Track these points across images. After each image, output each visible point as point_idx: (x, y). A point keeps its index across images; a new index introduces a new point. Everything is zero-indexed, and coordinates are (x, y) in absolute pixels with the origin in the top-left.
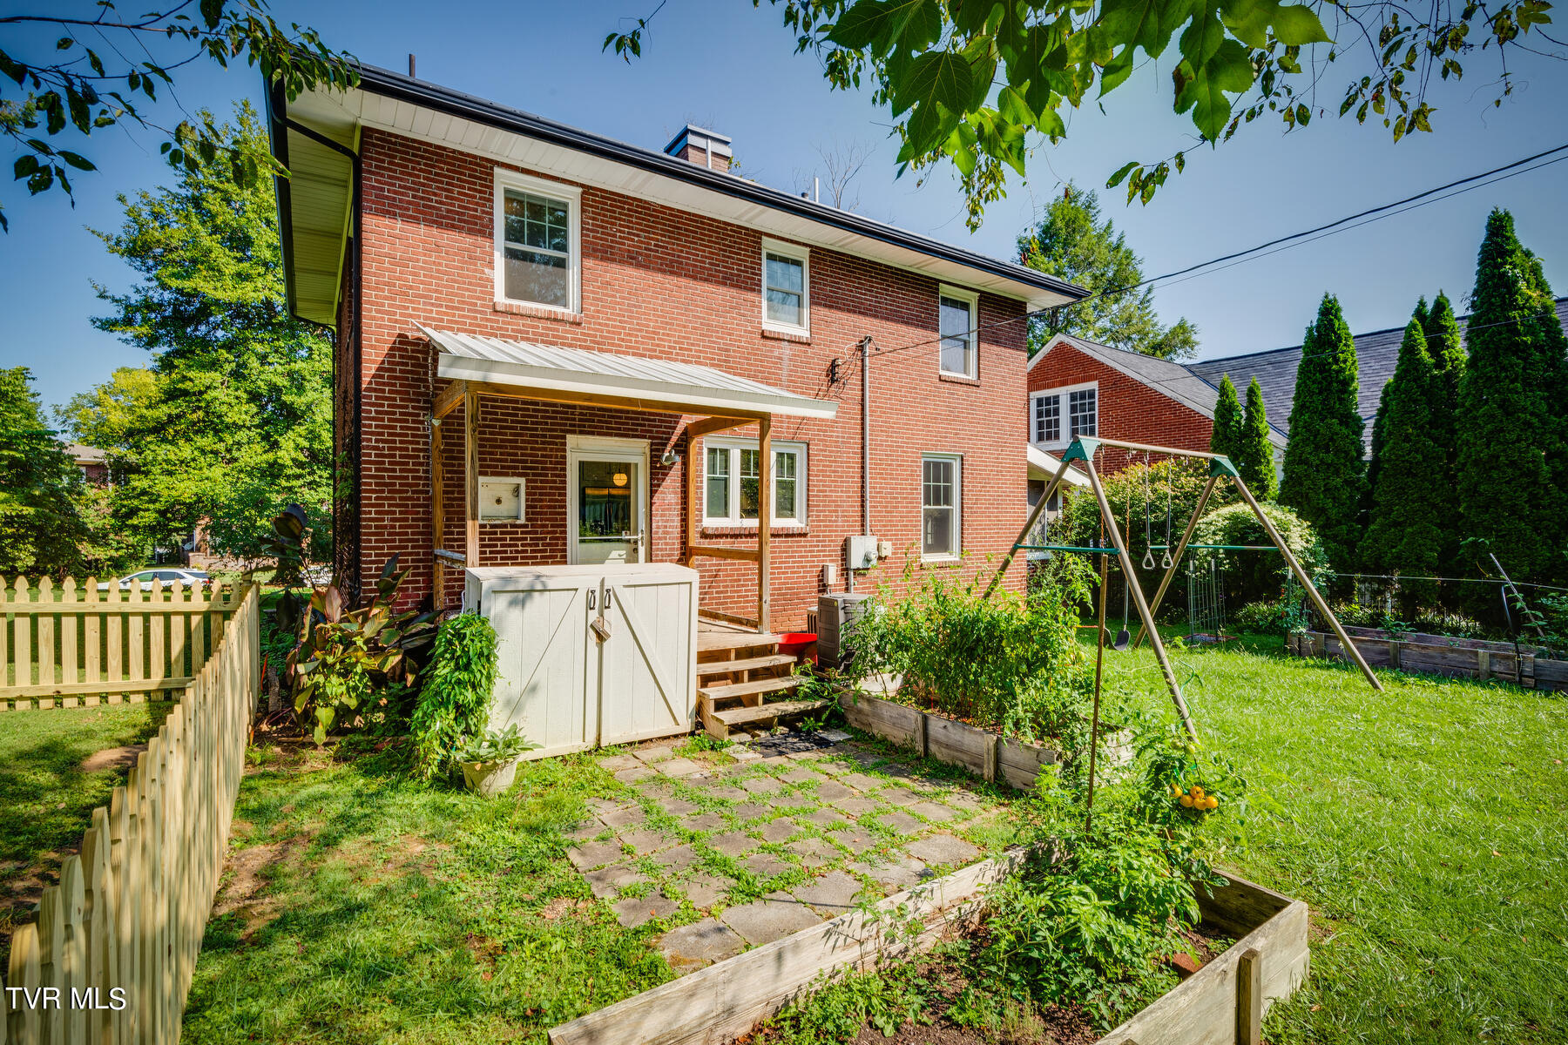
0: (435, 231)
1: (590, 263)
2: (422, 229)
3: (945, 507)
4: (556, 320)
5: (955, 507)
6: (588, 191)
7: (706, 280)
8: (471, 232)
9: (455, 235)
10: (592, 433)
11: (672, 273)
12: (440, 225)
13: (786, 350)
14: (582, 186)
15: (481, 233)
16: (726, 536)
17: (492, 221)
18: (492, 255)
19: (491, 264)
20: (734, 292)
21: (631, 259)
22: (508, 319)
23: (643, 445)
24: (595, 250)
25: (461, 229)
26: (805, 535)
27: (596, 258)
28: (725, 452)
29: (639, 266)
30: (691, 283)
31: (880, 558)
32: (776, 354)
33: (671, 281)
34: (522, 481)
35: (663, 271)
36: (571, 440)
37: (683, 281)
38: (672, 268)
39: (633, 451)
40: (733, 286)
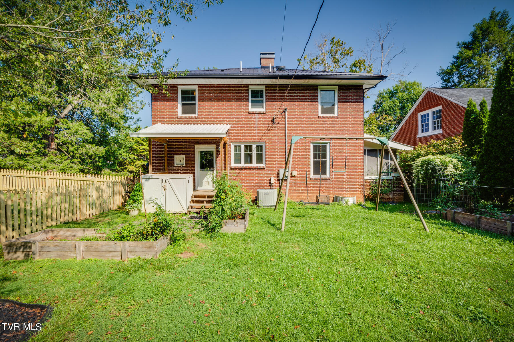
0: (166, 103)
1: (200, 103)
2: (163, 103)
3: (324, 160)
4: (191, 118)
5: (328, 160)
6: (199, 85)
7: (231, 101)
8: (173, 101)
9: (170, 103)
10: (201, 144)
11: (221, 101)
12: (166, 101)
13: (257, 116)
14: (198, 85)
15: (175, 101)
16: (238, 169)
17: (177, 98)
18: (177, 105)
19: (177, 108)
20: (240, 103)
21: (211, 100)
22: (181, 119)
23: (214, 146)
24: (201, 100)
25: (171, 101)
26: (264, 169)
27: (201, 101)
28: (239, 146)
29: (212, 101)
30: (227, 103)
31: (292, 176)
32: (254, 118)
33: (221, 103)
34: (184, 156)
35: (219, 101)
36: (196, 146)
37: (225, 103)
38: (221, 100)
39: (212, 148)
40: (239, 101)
